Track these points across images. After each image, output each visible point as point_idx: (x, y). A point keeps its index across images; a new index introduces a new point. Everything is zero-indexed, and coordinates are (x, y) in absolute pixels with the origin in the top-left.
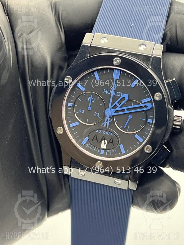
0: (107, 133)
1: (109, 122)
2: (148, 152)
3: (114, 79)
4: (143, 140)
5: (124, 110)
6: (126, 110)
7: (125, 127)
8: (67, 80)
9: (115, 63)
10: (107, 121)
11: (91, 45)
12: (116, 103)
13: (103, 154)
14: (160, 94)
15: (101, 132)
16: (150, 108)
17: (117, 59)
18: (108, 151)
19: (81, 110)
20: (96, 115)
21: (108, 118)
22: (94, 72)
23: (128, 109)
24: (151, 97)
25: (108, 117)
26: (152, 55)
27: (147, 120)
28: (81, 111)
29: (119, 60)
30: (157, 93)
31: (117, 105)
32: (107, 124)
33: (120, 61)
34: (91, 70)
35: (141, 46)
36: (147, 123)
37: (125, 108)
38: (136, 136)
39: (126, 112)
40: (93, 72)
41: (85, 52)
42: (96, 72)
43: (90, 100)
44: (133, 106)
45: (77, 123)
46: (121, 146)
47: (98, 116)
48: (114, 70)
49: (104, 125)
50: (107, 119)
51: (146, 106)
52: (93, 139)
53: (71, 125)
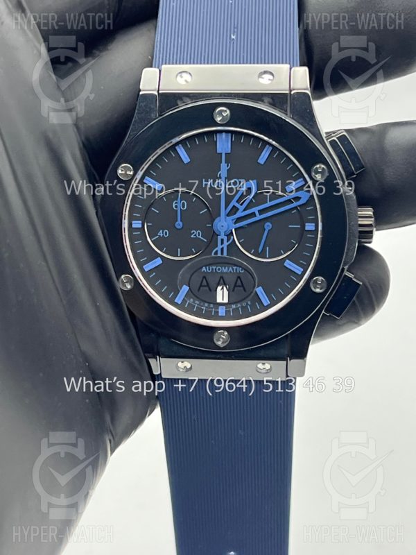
0: (225, 270)
1: (226, 244)
2: (318, 290)
3: (221, 154)
4: (302, 270)
5: (253, 215)
6: (257, 213)
7: (260, 250)
8: (123, 172)
9: (218, 119)
10: (222, 243)
11: (160, 92)
12: (234, 203)
13: (224, 315)
14: (323, 166)
15: (212, 269)
16: (308, 200)
17: (222, 111)
18: (234, 306)
19: (161, 231)
20: (195, 235)
21: (222, 236)
22: (177, 148)
23: (261, 212)
24: (306, 176)
25: (222, 234)
26: (291, 91)
27: (303, 226)
28: (161, 235)
29: (226, 111)
30: (318, 166)
31: (237, 205)
32: (222, 249)
33: (227, 113)
34: (167, 145)
35: (263, 76)
36: (305, 232)
37: (255, 210)
38: (288, 264)
39: (259, 217)
40: (173, 147)
41: (148, 110)
42: (180, 145)
43: (176, 207)
44: (269, 204)
45: (158, 261)
46: (259, 290)
47: (200, 237)
48: (218, 135)
49: (216, 253)
50: (222, 240)
51: (297, 199)
52: (201, 286)
53: (147, 267)
